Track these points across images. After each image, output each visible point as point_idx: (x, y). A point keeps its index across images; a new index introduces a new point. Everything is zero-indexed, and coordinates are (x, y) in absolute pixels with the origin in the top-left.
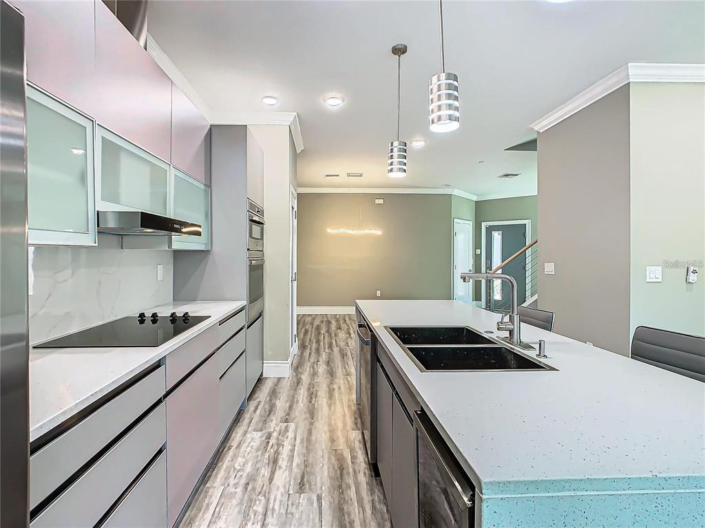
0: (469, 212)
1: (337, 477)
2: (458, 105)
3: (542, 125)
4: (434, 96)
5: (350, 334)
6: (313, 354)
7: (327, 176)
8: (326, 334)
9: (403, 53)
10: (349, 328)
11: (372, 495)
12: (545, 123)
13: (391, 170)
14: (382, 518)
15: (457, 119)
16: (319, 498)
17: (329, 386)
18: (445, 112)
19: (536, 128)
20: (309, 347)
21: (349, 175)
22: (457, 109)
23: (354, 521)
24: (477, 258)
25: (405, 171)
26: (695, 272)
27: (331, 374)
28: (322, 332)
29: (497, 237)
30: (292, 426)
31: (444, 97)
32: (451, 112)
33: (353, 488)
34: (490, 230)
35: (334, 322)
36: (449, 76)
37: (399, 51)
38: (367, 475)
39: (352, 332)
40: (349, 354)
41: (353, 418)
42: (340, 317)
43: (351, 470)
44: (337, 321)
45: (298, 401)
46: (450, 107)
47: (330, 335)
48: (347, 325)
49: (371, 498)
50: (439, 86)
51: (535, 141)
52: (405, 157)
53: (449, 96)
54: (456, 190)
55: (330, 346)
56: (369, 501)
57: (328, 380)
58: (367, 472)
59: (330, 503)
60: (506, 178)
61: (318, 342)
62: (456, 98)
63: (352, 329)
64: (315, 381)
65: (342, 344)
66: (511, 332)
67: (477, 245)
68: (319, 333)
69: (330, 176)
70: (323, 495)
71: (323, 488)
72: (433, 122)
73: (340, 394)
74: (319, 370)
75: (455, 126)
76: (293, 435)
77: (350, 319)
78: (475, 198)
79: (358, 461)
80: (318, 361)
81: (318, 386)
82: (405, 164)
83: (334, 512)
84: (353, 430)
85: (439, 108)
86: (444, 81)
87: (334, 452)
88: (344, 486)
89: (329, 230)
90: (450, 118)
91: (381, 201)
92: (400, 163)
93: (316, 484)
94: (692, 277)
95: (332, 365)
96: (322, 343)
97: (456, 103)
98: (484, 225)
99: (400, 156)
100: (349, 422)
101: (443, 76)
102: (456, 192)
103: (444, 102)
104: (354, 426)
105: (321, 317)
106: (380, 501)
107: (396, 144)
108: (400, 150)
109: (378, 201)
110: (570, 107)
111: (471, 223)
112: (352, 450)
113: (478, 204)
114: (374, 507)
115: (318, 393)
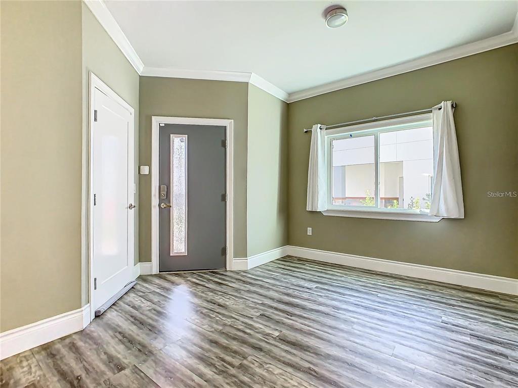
24: (143, 182)
29: (179, 144)
67: (143, 158)
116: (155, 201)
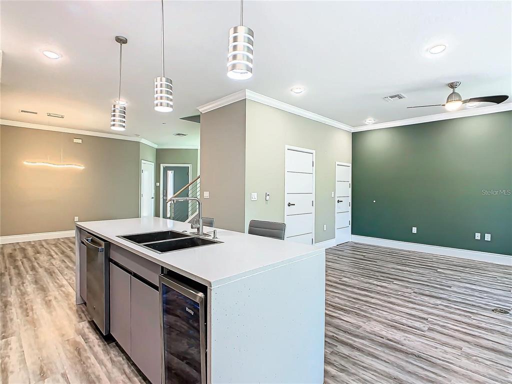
0: (151, 156)
1: (76, 356)
2: (172, 98)
5: (52, 256)
6: (14, 278)
7: (22, 111)
8: (24, 259)
9: (124, 43)
10: (50, 251)
11: (108, 355)
12: (205, 108)
13: (114, 125)
14: (121, 364)
15: (171, 106)
16: (64, 375)
17: (44, 299)
18: (164, 101)
19: (200, 110)
20: (7, 273)
21: (49, 115)
22: (171, 100)
23: (99, 375)
25: (124, 127)
26: (268, 195)
27: (43, 289)
28: (18, 258)
30: (13, 340)
31: (164, 92)
33: (92, 358)
34: (166, 169)
35: (30, 249)
36: (167, 80)
37: (121, 41)
38: (102, 346)
39: (53, 253)
40: (56, 271)
41: (77, 315)
42: (35, 243)
43: (87, 348)
44: (33, 246)
45: (11, 320)
46: (168, 99)
47: (29, 260)
48: (46, 249)
49: (108, 357)
50: (161, 85)
51: (199, 116)
52: (124, 117)
53: (167, 92)
54: (143, 139)
55: (33, 268)
56: (108, 360)
57: (41, 295)
58: (101, 344)
59: (76, 373)
60: (178, 136)
61: (16, 267)
62: (171, 94)
63: (52, 251)
64: (26, 299)
65: (47, 265)
66: (198, 229)
68: (15, 260)
69: (24, 112)
70: (67, 372)
71: (65, 368)
72: (157, 105)
73: (58, 302)
74: (28, 290)
75: (170, 110)
76: (18, 344)
77: (48, 244)
78: (156, 146)
79: (91, 340)
80: (23, 283)
81: (31, 302)
82: (124, 122)
83: (81, 377)
84: (79, 322)
85: (161, 98)
86: (164, 82)
87: (67, 342)
88: (84, 359)
89: (25, 163)
90: (168, 105)
91: (80, 141)
92: (121, 121)
93: (57, 368)
94: (268, 197)
95: (41, 283)
96: (22, 268)
97: (171, 97)
98: (162, 166)
99: (120, 116)
100: (74, 318)
101: (164, 79)
102: (143, 141)
103: (164, 95)
104: (78, 320)
105: (11, 246)
106: (116, 356)
108: (120, 112)
109: (75, 141)
110: (219, 103)
111: (153, 164)
112: (83, 336)
113: (158, 151)
114: (112, 361)
115: (34, 307)
116: (161, 196)
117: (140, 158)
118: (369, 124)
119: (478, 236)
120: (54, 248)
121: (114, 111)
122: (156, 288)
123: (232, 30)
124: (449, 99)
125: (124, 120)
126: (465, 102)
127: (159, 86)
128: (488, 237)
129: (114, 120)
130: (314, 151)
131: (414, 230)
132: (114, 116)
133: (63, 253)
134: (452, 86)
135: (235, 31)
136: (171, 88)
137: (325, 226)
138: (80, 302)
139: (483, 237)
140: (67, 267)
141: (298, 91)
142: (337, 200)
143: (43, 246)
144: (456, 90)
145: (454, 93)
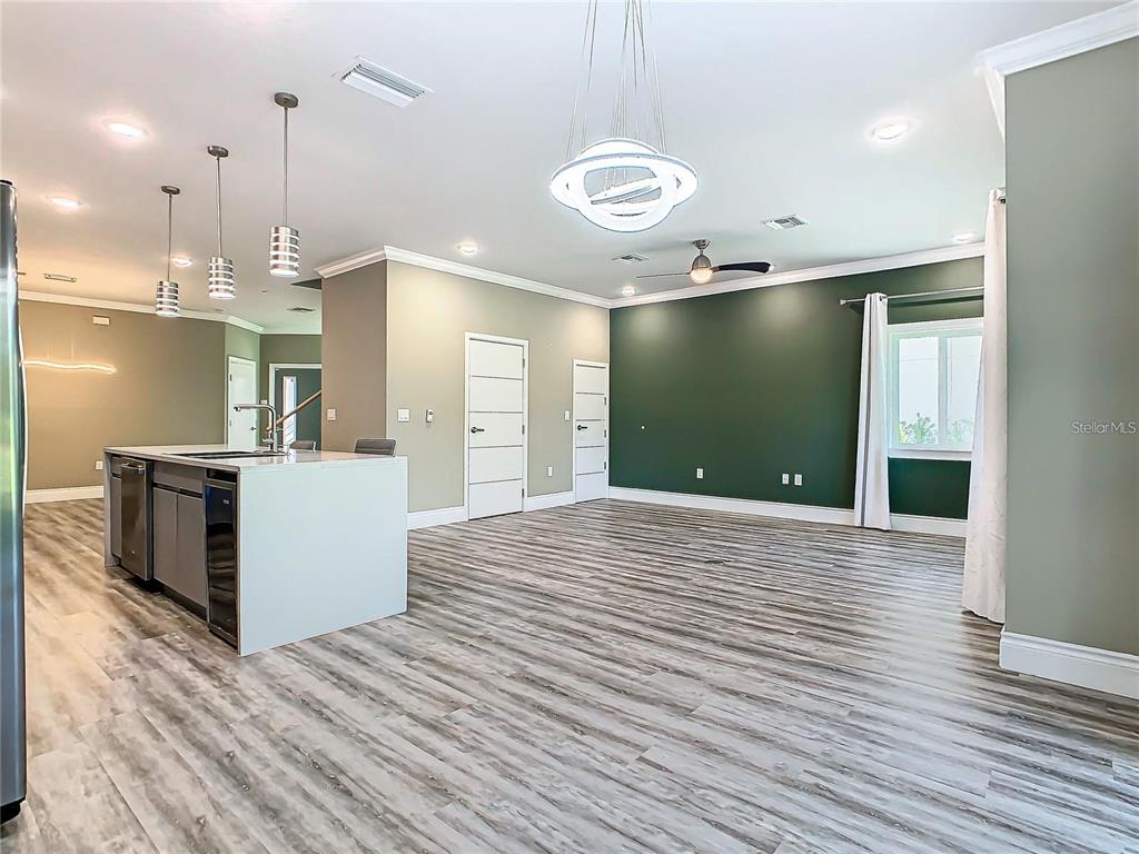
3: (326, 272)
4: (213, 272)
26: (431, 413)
32: (227, 287)
34: (280, 375)
46: (226, 283)
60: (299, 313)
78: (260, 330)
94: (430, 418)
98: (272, 368)
99: (170, 297)
101: (220, 260)
107: (166, 283)
117: (226, 353)
118: (629, 296)
119: (785, 479)
120: (58, 513)
121: (161, 290)
122: (200, 496)
123: (273, 230)
124: (695, 266)
125: (176, 301)
126: (715, 270)
127: (214, 267)
128: (798, 480)
129: (161, 303)
130: (526, 343)
131: (700, 473)
132: (161, 296)
133: (76, 518)
134: (700, 244)
135: (277, 230)
136: (231, 270)
137: (550, 468)
138: (112, 562)
139: (792, 480)
140: (87, 533)
141: (470, 249)
142: (576, 424)
143: (36, 511)
144: (706, 252)
145: (702, 255)
